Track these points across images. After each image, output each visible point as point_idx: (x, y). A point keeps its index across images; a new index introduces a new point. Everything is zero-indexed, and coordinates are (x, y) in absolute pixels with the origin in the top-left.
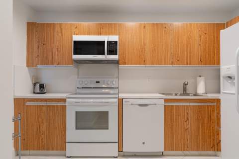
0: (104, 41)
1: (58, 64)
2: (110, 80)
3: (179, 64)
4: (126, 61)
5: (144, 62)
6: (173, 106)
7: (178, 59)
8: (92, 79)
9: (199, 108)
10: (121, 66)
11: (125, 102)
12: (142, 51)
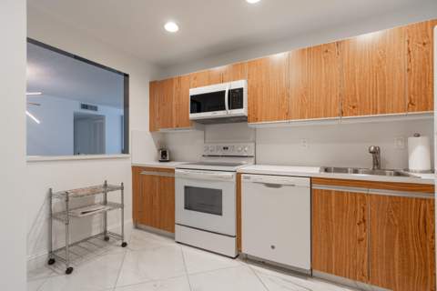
0: (224, 92)
1: (177, 126)
2: (236, 145)
3: (356, 114)
4: (259, 116)
5: (288, 116)
6: (330, 192)
7: (355, 104)
8: (219, 145)
9: (393, 202)
10: (251, 124)
11: (246, 178)
12: (283, 98)
